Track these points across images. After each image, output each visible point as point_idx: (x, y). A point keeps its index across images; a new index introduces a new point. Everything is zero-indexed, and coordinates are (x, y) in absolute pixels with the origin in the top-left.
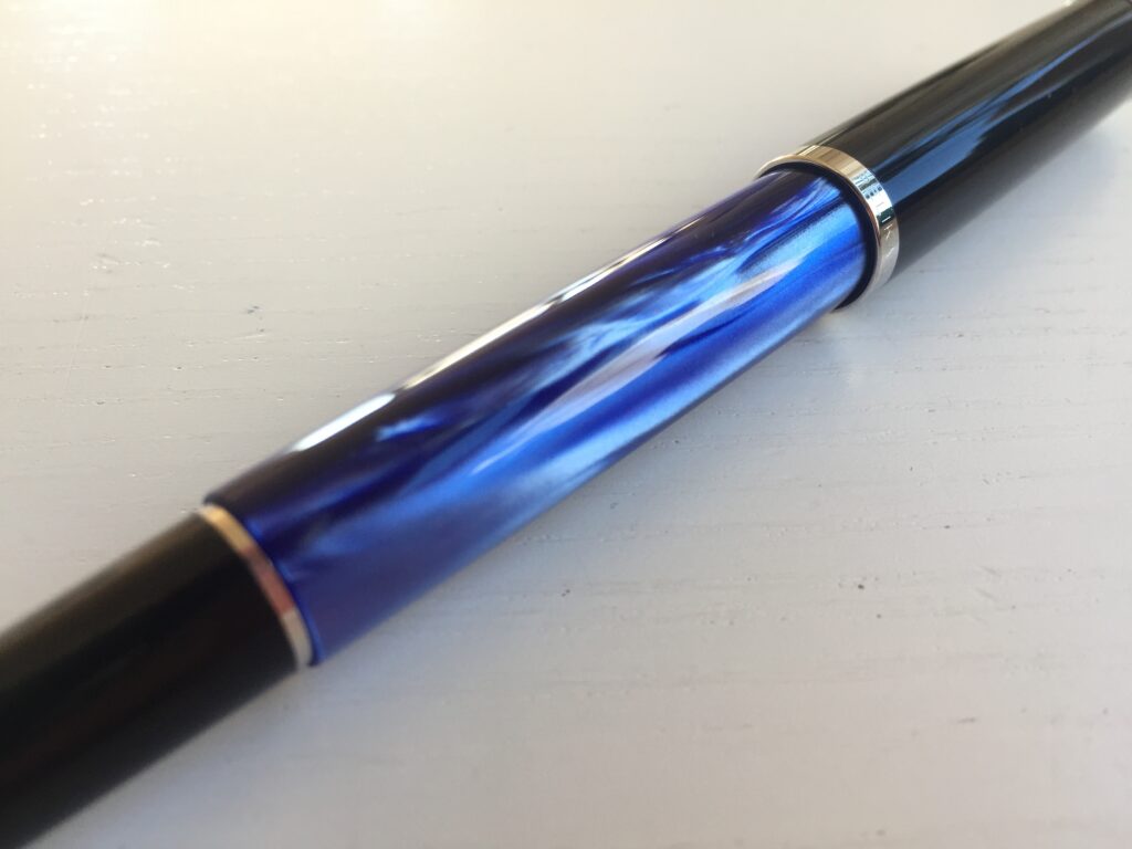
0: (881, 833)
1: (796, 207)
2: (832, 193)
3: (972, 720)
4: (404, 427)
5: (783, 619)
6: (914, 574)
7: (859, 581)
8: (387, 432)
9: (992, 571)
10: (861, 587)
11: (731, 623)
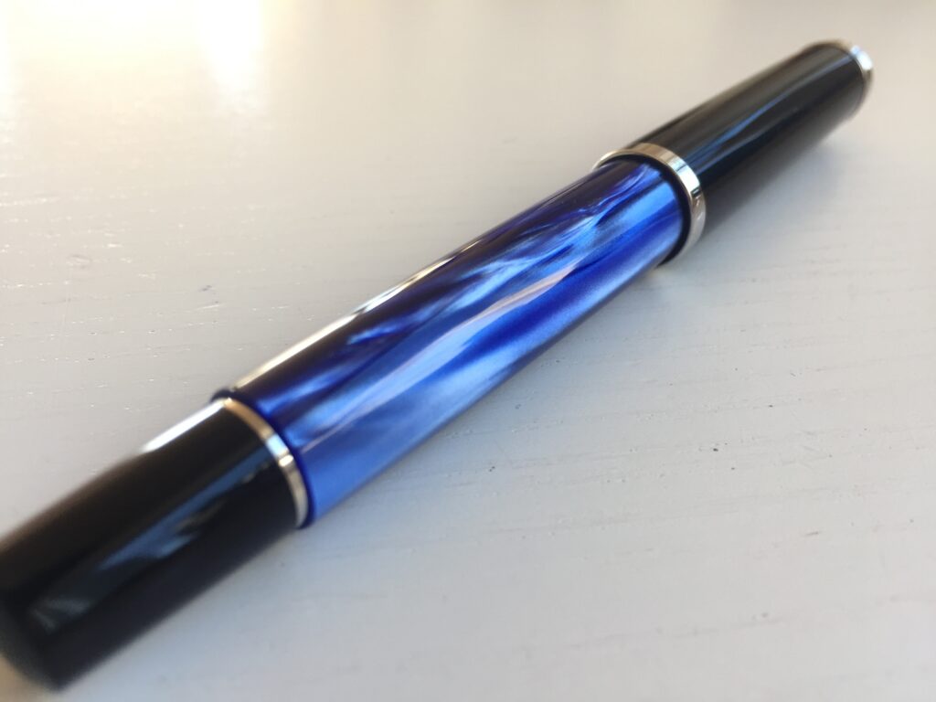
0: (765, 615)
1: (631, 183)
2: (655, 174)
3: (817, 533)
4: (367, 334)
5: (662, 476)
6: (753, 439)
7: (714, 446)
8: (355, 339)
9: (809, 433)
10: (715, 450)
11: (623, 481)
